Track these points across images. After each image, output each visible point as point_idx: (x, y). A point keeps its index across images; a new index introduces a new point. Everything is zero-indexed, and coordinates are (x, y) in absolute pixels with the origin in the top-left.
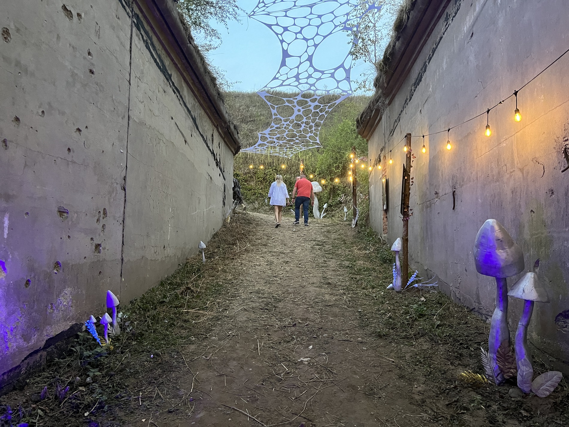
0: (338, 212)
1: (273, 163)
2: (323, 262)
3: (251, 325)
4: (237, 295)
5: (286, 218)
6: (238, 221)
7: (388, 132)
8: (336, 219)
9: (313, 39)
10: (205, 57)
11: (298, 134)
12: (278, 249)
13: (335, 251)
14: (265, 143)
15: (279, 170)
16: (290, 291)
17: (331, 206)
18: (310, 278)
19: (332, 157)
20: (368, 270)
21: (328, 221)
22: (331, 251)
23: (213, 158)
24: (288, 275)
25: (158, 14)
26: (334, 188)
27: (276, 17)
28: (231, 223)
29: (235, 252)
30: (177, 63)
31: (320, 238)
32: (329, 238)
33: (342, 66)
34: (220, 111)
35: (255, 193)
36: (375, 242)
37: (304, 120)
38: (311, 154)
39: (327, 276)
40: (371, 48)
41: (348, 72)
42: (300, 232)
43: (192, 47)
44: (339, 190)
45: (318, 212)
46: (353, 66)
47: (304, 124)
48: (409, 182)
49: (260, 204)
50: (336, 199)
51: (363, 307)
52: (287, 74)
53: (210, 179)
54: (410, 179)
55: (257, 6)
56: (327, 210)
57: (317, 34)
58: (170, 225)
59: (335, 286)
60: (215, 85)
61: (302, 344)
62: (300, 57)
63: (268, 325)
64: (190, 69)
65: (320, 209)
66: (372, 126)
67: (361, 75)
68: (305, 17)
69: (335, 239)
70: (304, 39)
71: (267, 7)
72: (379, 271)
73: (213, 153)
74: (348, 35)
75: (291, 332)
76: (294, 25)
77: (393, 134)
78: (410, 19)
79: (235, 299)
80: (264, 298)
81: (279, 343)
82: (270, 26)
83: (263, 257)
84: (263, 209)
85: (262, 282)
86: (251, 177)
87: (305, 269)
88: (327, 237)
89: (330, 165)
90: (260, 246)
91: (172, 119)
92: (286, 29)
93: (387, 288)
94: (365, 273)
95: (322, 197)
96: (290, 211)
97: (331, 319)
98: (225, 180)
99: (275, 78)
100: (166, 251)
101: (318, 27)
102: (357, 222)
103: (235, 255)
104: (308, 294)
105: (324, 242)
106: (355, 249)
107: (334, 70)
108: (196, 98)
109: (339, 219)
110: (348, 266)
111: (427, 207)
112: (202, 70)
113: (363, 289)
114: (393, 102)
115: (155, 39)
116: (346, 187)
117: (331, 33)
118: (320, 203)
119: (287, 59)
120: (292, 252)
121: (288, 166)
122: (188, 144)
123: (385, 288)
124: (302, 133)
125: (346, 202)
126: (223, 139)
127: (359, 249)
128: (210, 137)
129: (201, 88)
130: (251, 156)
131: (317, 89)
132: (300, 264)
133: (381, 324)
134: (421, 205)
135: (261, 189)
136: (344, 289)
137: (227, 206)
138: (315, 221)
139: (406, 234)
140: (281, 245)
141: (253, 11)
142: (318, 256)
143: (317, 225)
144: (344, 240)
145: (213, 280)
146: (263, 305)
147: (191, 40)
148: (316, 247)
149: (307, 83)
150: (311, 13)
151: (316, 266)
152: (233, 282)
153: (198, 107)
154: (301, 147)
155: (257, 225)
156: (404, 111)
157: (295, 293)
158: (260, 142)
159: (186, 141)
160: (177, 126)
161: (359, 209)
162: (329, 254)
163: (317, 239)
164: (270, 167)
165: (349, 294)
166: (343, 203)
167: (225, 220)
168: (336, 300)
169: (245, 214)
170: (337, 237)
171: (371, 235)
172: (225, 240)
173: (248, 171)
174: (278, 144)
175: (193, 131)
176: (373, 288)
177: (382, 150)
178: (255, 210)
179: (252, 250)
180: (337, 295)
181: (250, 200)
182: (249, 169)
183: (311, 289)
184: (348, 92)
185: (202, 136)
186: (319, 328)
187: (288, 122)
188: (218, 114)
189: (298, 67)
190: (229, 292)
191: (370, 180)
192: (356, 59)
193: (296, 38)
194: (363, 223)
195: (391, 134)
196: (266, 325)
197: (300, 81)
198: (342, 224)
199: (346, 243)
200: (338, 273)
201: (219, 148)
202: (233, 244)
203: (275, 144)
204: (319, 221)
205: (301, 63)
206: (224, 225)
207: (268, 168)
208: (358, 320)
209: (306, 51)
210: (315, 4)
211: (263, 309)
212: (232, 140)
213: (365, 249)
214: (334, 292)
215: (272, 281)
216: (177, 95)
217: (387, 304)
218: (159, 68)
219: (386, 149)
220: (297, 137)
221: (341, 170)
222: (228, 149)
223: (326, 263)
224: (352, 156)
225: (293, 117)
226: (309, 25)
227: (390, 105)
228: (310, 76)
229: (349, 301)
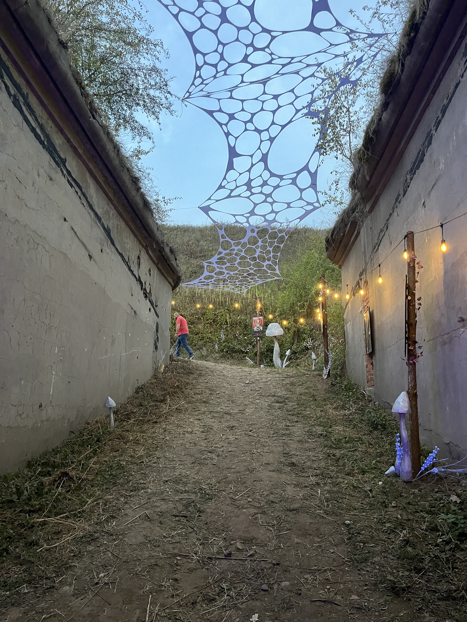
0: (304, 360)
1: (225, 302)
2: (284, 427)
3: (146, 554)
4: (142, 485)
5: (239, 367)
6: (175, 371)
7: (371, 248)
8: (302, 370)
9: (267, 130)
10: (121, 145)
11: (252, 263)
12: (223, 408)
13: (302, 410)
14: (213, 274)
15: (232, 311)
16: (230, 479)
17: (296, 353)
18: (264, 454)
19: (296, 295)
20: (350, 440)
21: (292, 371)
22: (296, 410)
23: (140, 287)
24: (230, 450)
25: (38, 63)
26: (298, 331)
27: (219, 100)
28: (165, 372)
29: (162, 412)
30: (76, 146)
31: (282, 393)
32: (293, 393)
33: (306, 168)
34: (148, 225)
35: (203, 338)
36: (357, 398)
37: (260, 244)
38: (270, 291)
39: (290, 450)
40: (344, 140)
41: (314, 176)
42: (254, 385)
43: (97, 124)
44: (305, 333)
45: (279, 360)
46: (321, 164)
47: (260, 250)
48: (415, 305)
49: (209, 350)
50: (302, 345)
51: (352, 513)
52: (235, 180)
53: (133, 313)
54: (416, 299)
55: (193, 84)
56: (291, 358)
57: (273, 123)
58: (54, 373)
59: (303, 470)
60: (139, 189)
61: (237, 608)
62: (251, 156)
63: (180, 556)
64: (99, 159)
65: (282, 356)
66: (346, 247)
67: (331, 173)
68: (256, 99)
69: (301, 395)
70: (256, 130)
71: (206, 84)
72: (369, 442)
73: (139, 280)
74: (313, 123)
75: (220, 574)
76: (243, 110)
77: (378, 249)
78: (405, 70)
79: (136, 495)
80: (186, 492)
81: (193, 603)
82: (211, 113)
83: (199, 420)
84: (212, 357)
85: (189, 460)
86: (199, 319)
87: (258, 439)
88: (290, 391)
89: (293, 304)
90: (197, 404)
91: (65, 220)
92: (232, 117)
93: (386, 473)
94: (348, 445)
95: (284, 342)
96: (246, 359)
97: (296, 540)
98: (158, 317)
99: (221, 187)
100: (44, 412)
101: (274, 112)
102: (329, 371)
103: (160, 417)
104: (258, 484)
105: (287, 398)
106: (330, 408)
107: (295, 174)
108: (111, 203)
109: (306, 368)
110: (322, 434)
111: (444, 343)
112: (116, 162)
113: (348, 474)
114: (376, 208)
115: (33, 100)
116: (313, 329)
117: (290, 121)
118: (282, 349)
119: (235, 160)
120: (242, 412)
121: (243, 305)
122: (95, 261)
123: (382, 472)
124: (258, 261)
125: (313, 348)
126: (156, 265)
127: (335, 408)
128: (133, 258)
129: (119, 190)
130: (199, 295)
131: (274, 202)
132: (250, 431)
133: (392, 557)
134: (431, 342)
135: (211, 333)
136: (317, 475)
137: (160, 351)
138: (275, 371)
139: (414, 385)
140: (228, 402)
141: (188, 92)
142: (277, 418)
143: (278, 375)
144: (313, 396)
145: (115, 457)
146: (180, 508)
147: (94, 113)
148: (275, 404)
149: (261, 193)
150: (264, 93)
151: (273, 434)
152: (143, 462)
153: (115, 215)
154: (257, 279)
155: (200, 375)
156: (395, 213)
157: (238, 481)
158: (206, 273)
159: (90, 257)
160: (75, 233)
161: (331, 355)
162: (293, 415)
163: (276, 394)
164: (222, 307)
165: (325, 484)
166: (311, 349)
167: (156, 369)
168: (305, 498)
169: (187, 362)
170: (303, 391)
171: (349, 389)
172: (152, 396)
173: (195, 312)
174: (228, 275)
175: (105, 243)
176: (364, 472)
177: (361, 274)
178: (202, 357)
179: (186, 410)
180: (306, 487)
181: (197, 346)
182: (196, 309)
183: (264, 474)
184: (314, 204)
185: (120, 254)
186: (274, 565)
187: (239, 247)
188: (146, 230)
189: (249, 171)
190: (131, 481)
191: (345, 317)
192: (325, 154)
193: (246, 130)
194: (338, 373)
195: (375, 250)
196: (175, 555)
197: (253, 190)
198: (310, 375)
199: (316, 400)
200: (306, 446)
201: (150, 275)
202: (161, 401)
203: (224, 275)
204: (280, 371)
205: (253, 165)
206: (155, 377)
207: (220, 309)
208: (347, 544)
209: (259, 148)
210: (269, 79)
211: (178, 516)
212: (169, 268)
213: (343, 408)
214: (301, 480)
215: (205, 459)
216: (77, 190)
217: (394, 507)
218: (41, 142)
219: (367, 271)
220: (252, 267)
221: (307, 310)
222: (165, 279)
223: (289, 430)
224: (320, 286)
225: (245, 240)
226: (262, 109)
227: (372, 211)
228: (265, 183)
229: (327, 500)
